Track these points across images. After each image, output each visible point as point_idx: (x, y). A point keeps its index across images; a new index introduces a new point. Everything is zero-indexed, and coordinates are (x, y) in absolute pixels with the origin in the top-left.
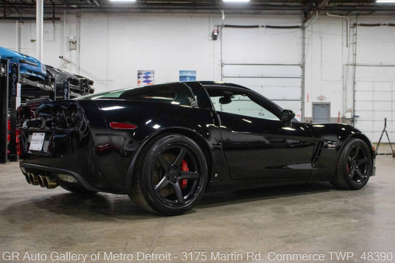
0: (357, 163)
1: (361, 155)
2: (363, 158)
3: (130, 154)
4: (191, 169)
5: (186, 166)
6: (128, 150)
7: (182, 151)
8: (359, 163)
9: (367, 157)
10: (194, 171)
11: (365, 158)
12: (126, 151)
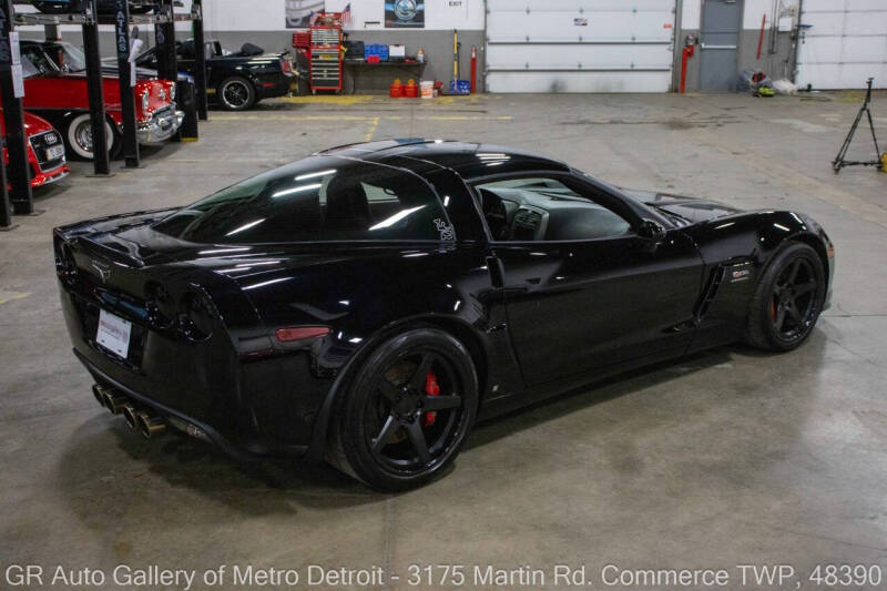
0: (793, 293)
1: (803, 276)
2: (807, 281)
3: (329, 375)
4: (444, 389)
5: (433, 383)
6: (326, 366)
7: (425, 358)
8: (798, 294)
9: (816, 278)
10: (449, 394)
11: (812, 280)
12: (321, 367)
